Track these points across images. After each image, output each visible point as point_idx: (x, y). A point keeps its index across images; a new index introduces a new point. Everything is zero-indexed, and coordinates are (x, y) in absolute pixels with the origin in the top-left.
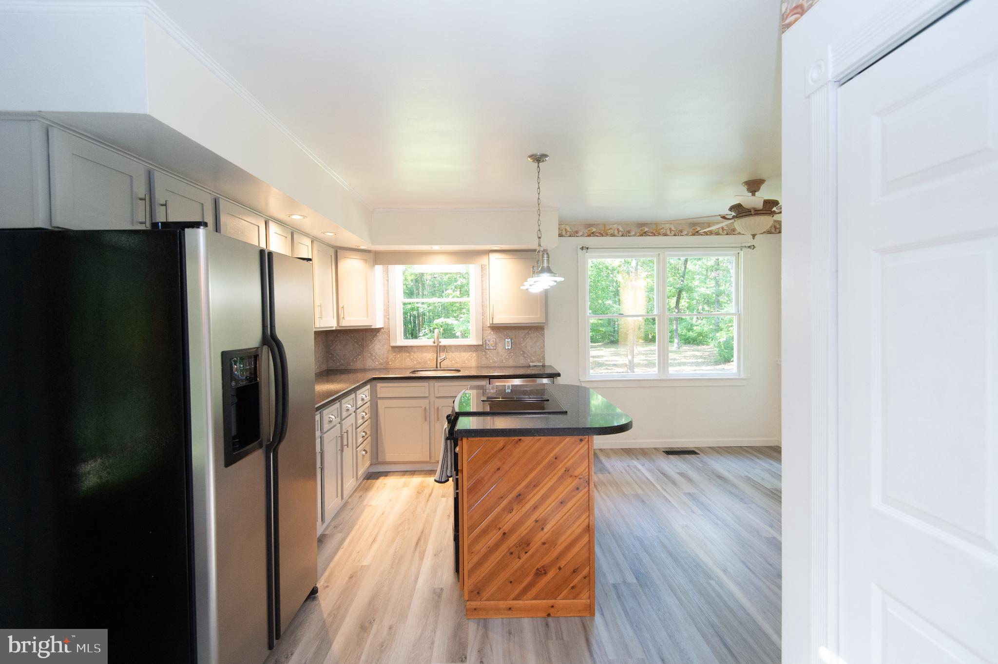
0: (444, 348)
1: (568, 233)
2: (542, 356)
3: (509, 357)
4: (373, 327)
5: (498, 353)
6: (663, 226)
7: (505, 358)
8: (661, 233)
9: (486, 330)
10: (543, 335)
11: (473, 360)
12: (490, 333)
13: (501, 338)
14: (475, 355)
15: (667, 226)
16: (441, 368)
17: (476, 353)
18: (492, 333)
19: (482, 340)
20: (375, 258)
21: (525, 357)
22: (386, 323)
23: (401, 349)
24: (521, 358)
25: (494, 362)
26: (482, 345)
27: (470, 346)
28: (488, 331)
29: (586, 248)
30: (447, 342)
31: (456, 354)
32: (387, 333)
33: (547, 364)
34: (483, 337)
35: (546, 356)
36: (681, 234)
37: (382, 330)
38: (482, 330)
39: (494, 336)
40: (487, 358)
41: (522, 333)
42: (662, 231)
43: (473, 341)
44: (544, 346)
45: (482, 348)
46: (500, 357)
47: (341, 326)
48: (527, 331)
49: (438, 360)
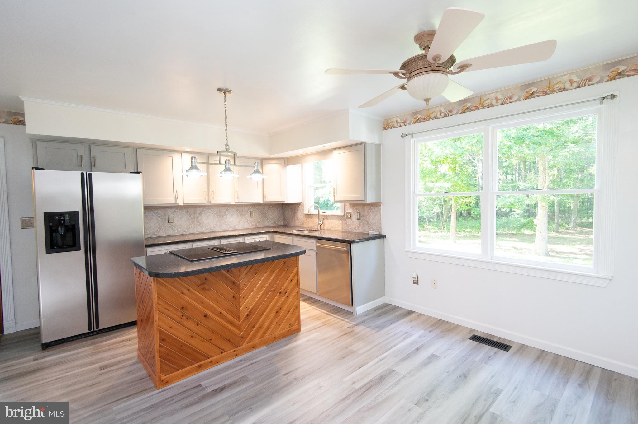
0: (326, 217)
2: (379, 226)
3: (359, 225)
4: (285, 202)
5: (353, 222)
6: (488, 97)
7: (357, 226)
8: (485, 105)
9: (347, 205)
10: (380, 210)
11: (340, 226)
12: (349, 207)
13: (355, 211)
14: (341, 222)
15: (493, 95)
16: (321, 229)
17: (342, 221)
18: (350, 207)
19: (344, 212)
20: (287, 161)
21: (369, 227)
22: (303, 200)
23: (308, 216)
24: (367, 227)
25: (351, 228)
26: (344, 216)
27: (338, 216)
28: (348, 206)
29: (406, 135)
30: (328, 212)
31: (332, 220)
32: (303, 206)
33: (383, 234)
34: (345, 210)
35: (382, 227)
36: (511, 101)
37: (301, 204)
38: (345, 205)
39: (351, 210)
40: (347, 225)
41: (367, 208)
42: (486, 102)
43: (339, 213)
44: (381, 219)
45: (346, 217)
46: (354, 225)
47: (265, 202)
48: (370, 207)
49: (318, 224)
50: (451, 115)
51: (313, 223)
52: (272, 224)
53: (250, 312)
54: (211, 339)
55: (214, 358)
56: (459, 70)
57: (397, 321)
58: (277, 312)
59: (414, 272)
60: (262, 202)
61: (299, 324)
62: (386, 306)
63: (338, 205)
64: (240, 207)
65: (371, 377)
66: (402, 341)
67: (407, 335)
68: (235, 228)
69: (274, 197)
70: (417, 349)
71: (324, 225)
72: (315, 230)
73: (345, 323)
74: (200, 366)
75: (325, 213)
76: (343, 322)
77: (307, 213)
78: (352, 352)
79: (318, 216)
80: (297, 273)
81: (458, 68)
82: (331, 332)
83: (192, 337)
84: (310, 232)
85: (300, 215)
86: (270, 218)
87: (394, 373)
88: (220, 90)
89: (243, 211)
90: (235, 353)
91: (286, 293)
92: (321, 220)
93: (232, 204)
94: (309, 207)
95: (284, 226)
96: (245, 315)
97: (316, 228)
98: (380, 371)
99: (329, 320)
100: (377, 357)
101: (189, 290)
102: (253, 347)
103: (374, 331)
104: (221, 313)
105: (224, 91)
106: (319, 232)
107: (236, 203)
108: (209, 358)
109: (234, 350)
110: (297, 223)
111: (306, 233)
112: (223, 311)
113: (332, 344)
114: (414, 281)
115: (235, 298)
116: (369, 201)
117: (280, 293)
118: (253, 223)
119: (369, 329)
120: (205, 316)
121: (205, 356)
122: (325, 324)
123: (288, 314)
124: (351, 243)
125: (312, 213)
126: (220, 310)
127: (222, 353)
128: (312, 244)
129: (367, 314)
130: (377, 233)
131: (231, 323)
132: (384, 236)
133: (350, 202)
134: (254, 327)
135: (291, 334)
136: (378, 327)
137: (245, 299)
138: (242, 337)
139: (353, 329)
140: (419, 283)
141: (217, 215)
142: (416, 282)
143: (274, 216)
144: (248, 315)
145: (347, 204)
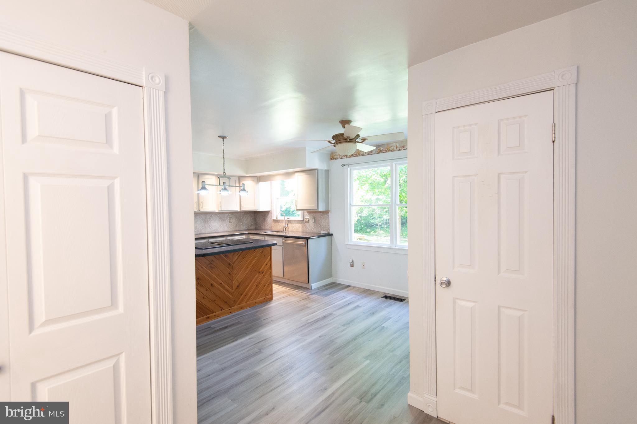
0: (290, 222)
1: (340, 157)
2: (328, 228)
3: (314, 227)
4: (258, 210)
5: (310, 225)
6: (392, 145)
8: (390, 150)
10: (329, 216)
11: (301, 228)
13: (311, 217)
14: (301, 226)
15: (394, 144)
16: (286, 231)
17: (302, 224)
18: (308, 214)
19: (304, 217)
20: (259, 179)
21: (321, 228)
22: (271, 208)
23: (276, 221)
24: (320, 228)
25: (309, 230)
26: (303, 220)
27: (299, 221)
28: (306, 213)
29: (345, 165)
30: (291, 218)
31: (294, 224)
32: (272, 213)
33: (331, 233)
34: (304, 216)
35: (330, 228)
36: (404, 149)
37: (270, 212)
38: (304, 213)
39: (308, 216)
40: (306, 227)
41: (319, 215)
42: (391, 148)
43: (300, 218)
44: (329, 222)
45: (304, 222)
46: (311, 227)
47: (242, 210)
48: (321, 214)
49: (284, 227)
50: (372, 154)
51: (279, 227)
52: (246, 227)
53: (239, 284)
54: (215, 301)
55: (217, 313)
56: (362, 141)
57: (339, 291)
58: (257, 285)
59: (350, 258)
60: (239, 211)
61: (271, 294)
62: (333, 284)
63: (300, 212)
64: (222, 215)
65: (318, 317)
66: (340, 301)
67: (344, 297)
68: (217, 231)
69: (249, 207)
70: (349, 304)
71: (288, 227)
72: (282, 232)
73: (303, 294)
74: (208, 318)
75: (289, 218)
76: (302, 293)
77: (275, 219)
78: (307, 307)
79: (284, 221)
80: (271, 259)
81: (361, 140)
82: (294, 299)
83: (203, 298)
84: (277, 233)
85: (269, 220)
86: (244, 223)
87: (332, 315)
88: (220, 137)
89: (223, 217)
90: (230, 311)
91: (263, 272)
92: (286, 224)
93: (216, 211)
94: (276, 214)
95: (256, 229)
96: (237, 285)
97: (282, 230)
98: (324, 314)
99: (293, 293)
100: (323, 309)
101: (202, 267)
102: (242, 308)
103: (322, 297)
104: (221, 283)
105: (223, 137)
106: (285, 233)
107: (219, 211)
108: (213, 313)
109: (230, 309)
110: (267, 227)
111: (275, 233)
112: (222, 283)
113: (295, 304)
114: (351, 264)
115: (230, 274)
116: (321, 209)
117: (259, 272)
118: (231, 227)
119: (319, 296)
120: (212, 285)
121: (211, 311)
122: (289, 295)
123: (264, 287)
124: (307, 239)
125: (279, 219)
126: (221, 282)
127: (222, 310)
128: (279, 241)
129: (319, 288)
130: (326, 232)
131: (227, 291)
132: (332, 235)
133: (307, 210)
134: (242, 294)
135: (267, 301)
136: (326, 295)
137: (236, 275)
138: (234, 301)
139: (309, 297)
140: (354, 266)
141: (203, 221)
142: (352, 265)
143: (247, 221)
144: (238, 286)
145: (305, 211)
